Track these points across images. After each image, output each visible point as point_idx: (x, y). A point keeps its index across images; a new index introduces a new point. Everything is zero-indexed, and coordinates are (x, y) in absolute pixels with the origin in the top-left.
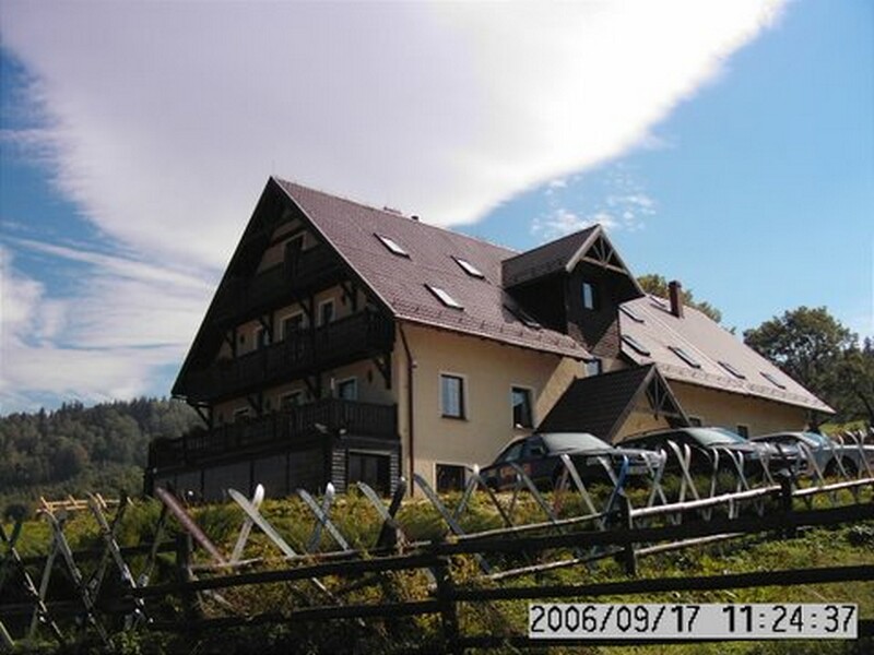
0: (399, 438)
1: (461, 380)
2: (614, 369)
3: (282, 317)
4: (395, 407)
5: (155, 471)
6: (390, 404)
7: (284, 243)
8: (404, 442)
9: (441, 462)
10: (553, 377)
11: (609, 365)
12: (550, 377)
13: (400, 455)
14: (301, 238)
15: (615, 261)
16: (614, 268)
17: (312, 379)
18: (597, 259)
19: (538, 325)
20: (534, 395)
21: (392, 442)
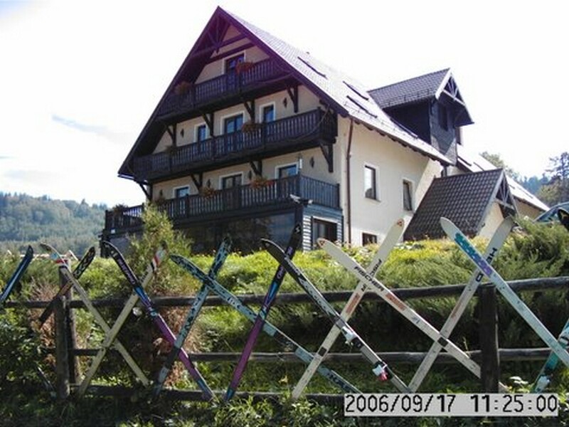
0: (341, 210)
1: (374, 171)
2: (454, 174)
3: (221, 117)
4: (338, 186)
5: (113, 231)
6: (334, 184)
7: (223, 60)
8: (345, 213)
9: (365, 232)
10: (424, 175)
11: (452, 171)
12: (422, 174)
13: (343, 223)
14: (243, 55)
15: (458, 96)
16: (458, 100)
17: (256, 163)
18: (450, 92)
19: (417, 136)
20: (414, 188)
21: (338, 213)
